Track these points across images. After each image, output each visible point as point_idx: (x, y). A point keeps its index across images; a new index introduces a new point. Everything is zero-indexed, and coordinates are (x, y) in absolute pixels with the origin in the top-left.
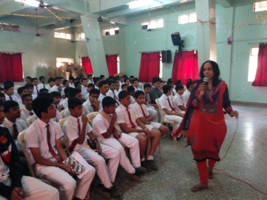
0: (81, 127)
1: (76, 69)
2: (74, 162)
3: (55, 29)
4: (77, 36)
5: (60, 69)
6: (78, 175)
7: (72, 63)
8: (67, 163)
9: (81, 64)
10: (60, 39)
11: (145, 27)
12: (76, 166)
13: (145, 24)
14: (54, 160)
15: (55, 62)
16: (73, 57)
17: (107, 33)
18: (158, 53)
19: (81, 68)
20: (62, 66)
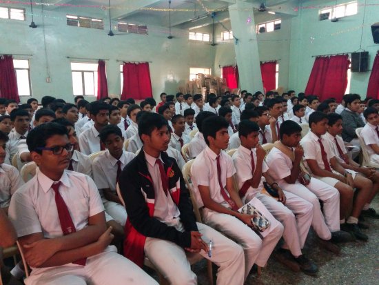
0: (256, 163)
1: (214, 83)
2: (255, 213)
3: (190, 29)
4: (218, 36)
5: (194, 83)
6: (261, 231)
7: (209, 76)
8: (246, 212)
9: (222, 77)
10: (196, 41)
11: (325, 17)
12: (258, 219)
13: (324, 12)
14: (227, 206)
15: (188, 74)
16: (212, 67)
17: (263, 30)
18: (345, 57)
19: (221, 81)
20: (196, 79)
